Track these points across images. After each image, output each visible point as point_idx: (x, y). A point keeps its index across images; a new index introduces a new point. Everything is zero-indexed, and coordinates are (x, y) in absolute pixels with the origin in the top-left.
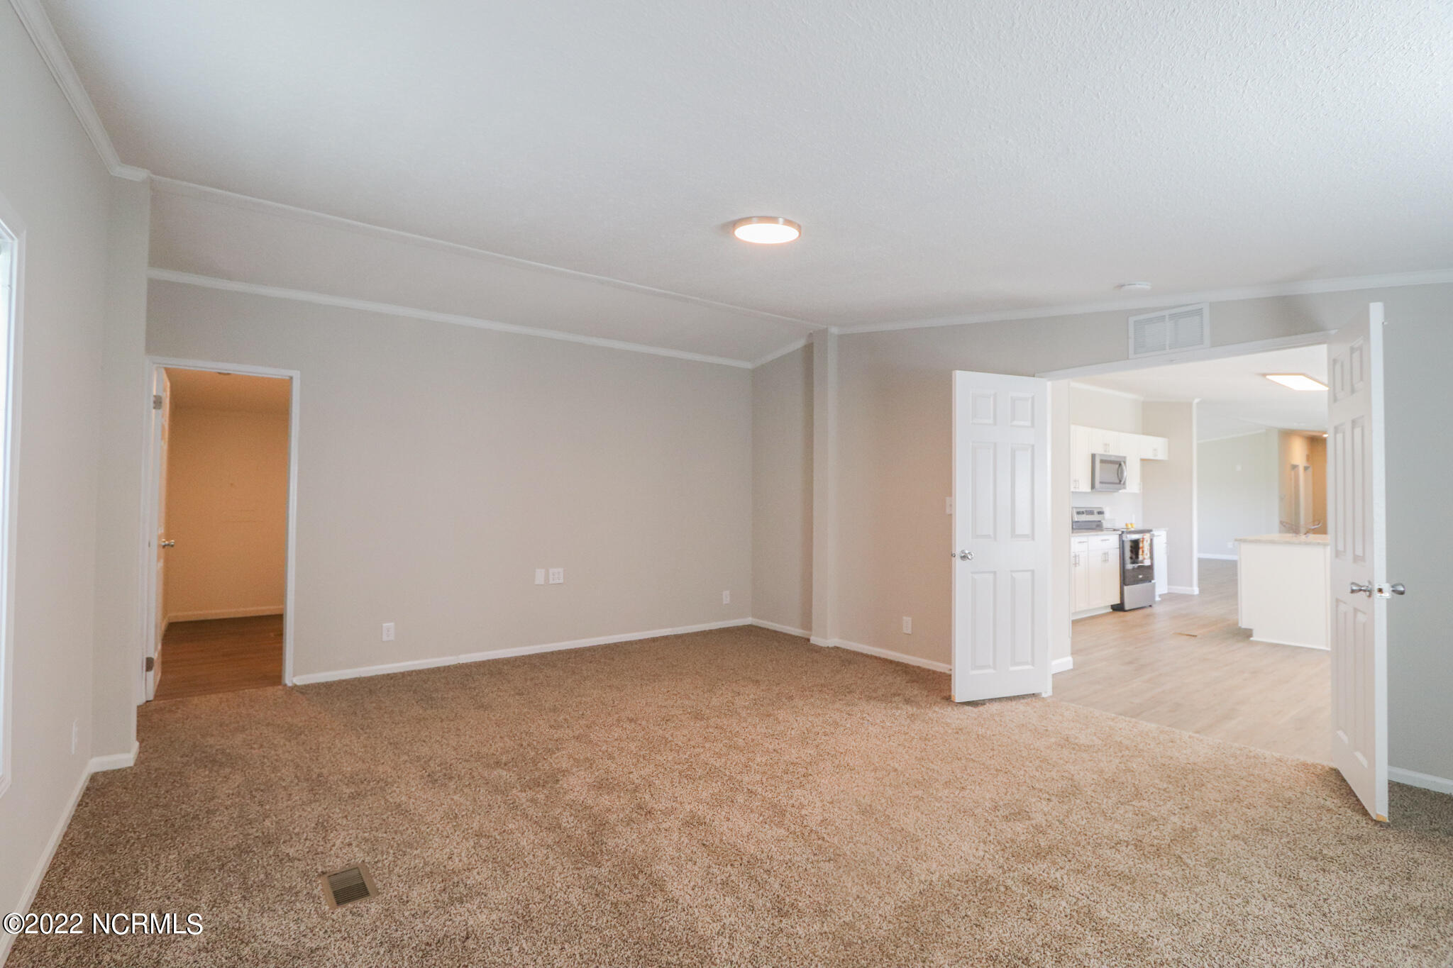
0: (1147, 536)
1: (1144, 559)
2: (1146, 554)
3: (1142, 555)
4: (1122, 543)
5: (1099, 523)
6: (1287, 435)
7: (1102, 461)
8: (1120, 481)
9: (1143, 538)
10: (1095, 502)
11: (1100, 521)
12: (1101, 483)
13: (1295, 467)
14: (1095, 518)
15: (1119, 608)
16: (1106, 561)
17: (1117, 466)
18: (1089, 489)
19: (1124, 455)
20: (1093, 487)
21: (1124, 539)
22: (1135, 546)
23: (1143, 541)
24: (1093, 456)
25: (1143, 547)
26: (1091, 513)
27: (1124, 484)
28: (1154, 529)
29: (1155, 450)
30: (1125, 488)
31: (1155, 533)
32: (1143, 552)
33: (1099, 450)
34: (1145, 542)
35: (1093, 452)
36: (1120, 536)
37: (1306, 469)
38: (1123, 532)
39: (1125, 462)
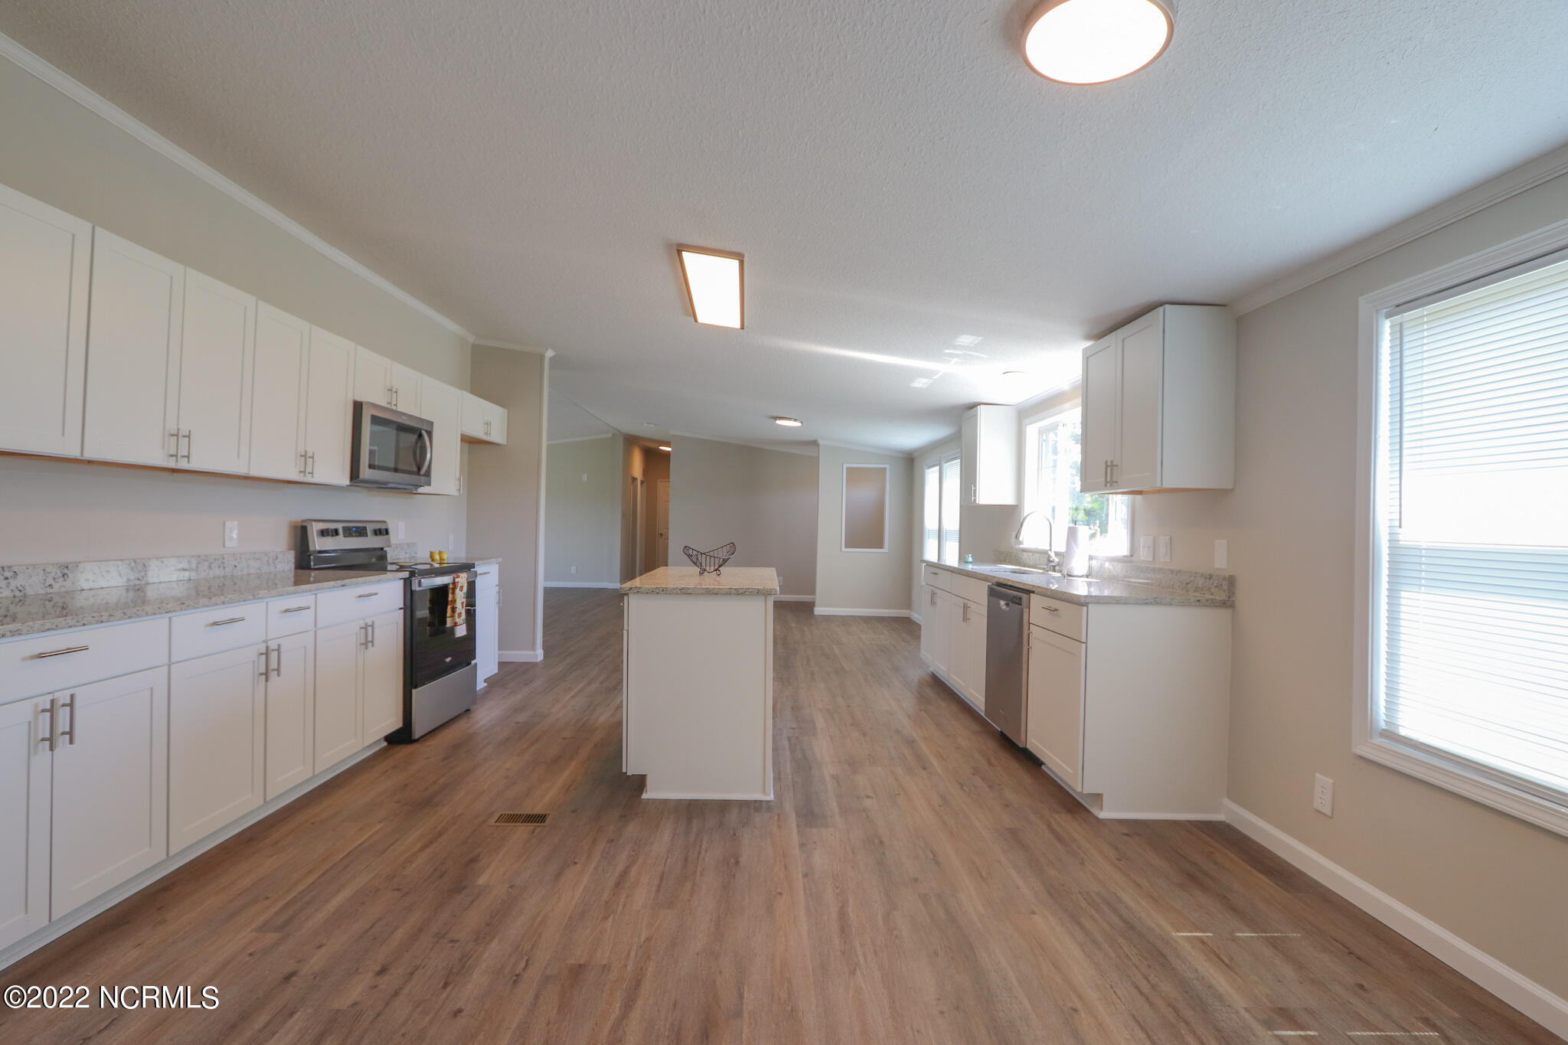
0: (463, 579)
1: (456, 624)
2: (460, 615)
3: (452, 616)
4: (410, 595)
5: (380, 553)
6: (631, 441)
7: (376, 420)
8: (419, 469)
9: (454, 583)
10: (368, 508)
11: (382, 549)
12: (371, 466)
13: (634, 479)
14: (370, 542)
15: (400, 738)
16: (368, 643)
17: (415, 437)
18: (346, 481)
19: (432, 420)
20: (354, 474)
21: (415, 587)
22: (440, 598)
23: (454, 589)
24: (358, 407)
25: (454, 601)
26: (361, 532)
27: (428, 474)
28: (476, 563)
29: (487, 424)
30: (429, 484)
31: (478, 569)
32: (454, 610)
33: (374, 396)
34: (457, 591)
35: (359, 399)
36: (407, 583)
37: (642, 482)
38: (412, 574)
39: (430, 434)
